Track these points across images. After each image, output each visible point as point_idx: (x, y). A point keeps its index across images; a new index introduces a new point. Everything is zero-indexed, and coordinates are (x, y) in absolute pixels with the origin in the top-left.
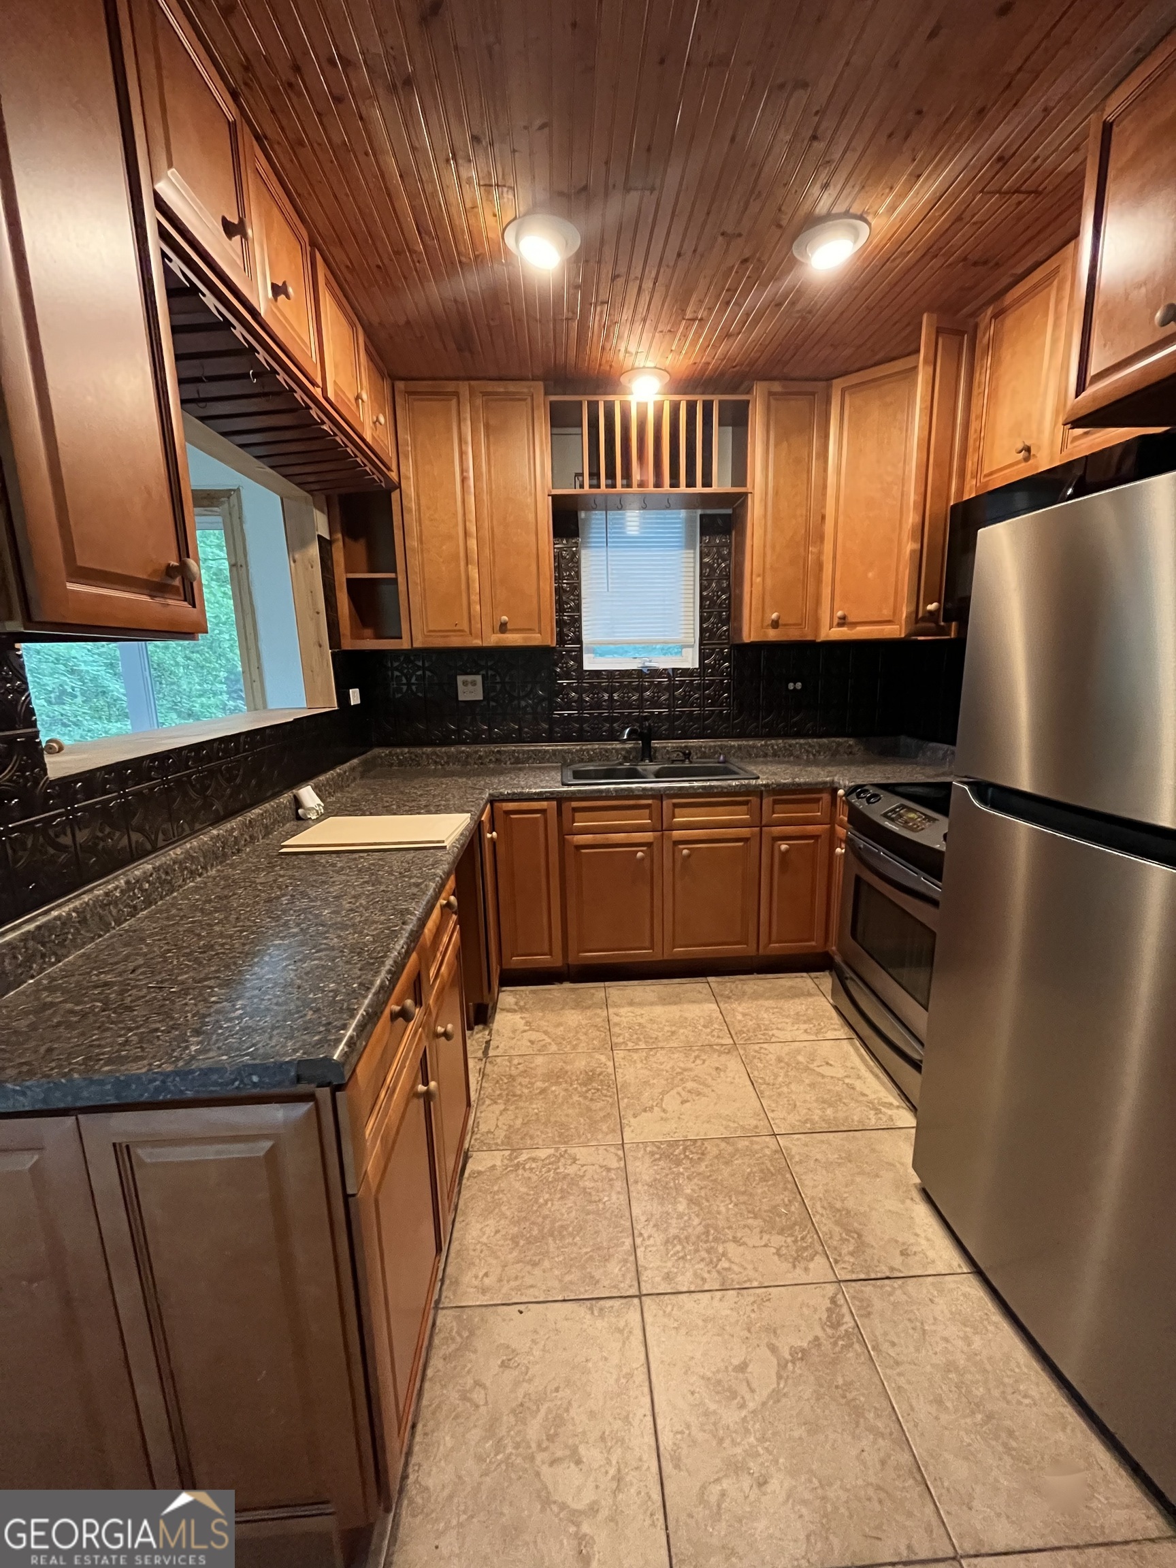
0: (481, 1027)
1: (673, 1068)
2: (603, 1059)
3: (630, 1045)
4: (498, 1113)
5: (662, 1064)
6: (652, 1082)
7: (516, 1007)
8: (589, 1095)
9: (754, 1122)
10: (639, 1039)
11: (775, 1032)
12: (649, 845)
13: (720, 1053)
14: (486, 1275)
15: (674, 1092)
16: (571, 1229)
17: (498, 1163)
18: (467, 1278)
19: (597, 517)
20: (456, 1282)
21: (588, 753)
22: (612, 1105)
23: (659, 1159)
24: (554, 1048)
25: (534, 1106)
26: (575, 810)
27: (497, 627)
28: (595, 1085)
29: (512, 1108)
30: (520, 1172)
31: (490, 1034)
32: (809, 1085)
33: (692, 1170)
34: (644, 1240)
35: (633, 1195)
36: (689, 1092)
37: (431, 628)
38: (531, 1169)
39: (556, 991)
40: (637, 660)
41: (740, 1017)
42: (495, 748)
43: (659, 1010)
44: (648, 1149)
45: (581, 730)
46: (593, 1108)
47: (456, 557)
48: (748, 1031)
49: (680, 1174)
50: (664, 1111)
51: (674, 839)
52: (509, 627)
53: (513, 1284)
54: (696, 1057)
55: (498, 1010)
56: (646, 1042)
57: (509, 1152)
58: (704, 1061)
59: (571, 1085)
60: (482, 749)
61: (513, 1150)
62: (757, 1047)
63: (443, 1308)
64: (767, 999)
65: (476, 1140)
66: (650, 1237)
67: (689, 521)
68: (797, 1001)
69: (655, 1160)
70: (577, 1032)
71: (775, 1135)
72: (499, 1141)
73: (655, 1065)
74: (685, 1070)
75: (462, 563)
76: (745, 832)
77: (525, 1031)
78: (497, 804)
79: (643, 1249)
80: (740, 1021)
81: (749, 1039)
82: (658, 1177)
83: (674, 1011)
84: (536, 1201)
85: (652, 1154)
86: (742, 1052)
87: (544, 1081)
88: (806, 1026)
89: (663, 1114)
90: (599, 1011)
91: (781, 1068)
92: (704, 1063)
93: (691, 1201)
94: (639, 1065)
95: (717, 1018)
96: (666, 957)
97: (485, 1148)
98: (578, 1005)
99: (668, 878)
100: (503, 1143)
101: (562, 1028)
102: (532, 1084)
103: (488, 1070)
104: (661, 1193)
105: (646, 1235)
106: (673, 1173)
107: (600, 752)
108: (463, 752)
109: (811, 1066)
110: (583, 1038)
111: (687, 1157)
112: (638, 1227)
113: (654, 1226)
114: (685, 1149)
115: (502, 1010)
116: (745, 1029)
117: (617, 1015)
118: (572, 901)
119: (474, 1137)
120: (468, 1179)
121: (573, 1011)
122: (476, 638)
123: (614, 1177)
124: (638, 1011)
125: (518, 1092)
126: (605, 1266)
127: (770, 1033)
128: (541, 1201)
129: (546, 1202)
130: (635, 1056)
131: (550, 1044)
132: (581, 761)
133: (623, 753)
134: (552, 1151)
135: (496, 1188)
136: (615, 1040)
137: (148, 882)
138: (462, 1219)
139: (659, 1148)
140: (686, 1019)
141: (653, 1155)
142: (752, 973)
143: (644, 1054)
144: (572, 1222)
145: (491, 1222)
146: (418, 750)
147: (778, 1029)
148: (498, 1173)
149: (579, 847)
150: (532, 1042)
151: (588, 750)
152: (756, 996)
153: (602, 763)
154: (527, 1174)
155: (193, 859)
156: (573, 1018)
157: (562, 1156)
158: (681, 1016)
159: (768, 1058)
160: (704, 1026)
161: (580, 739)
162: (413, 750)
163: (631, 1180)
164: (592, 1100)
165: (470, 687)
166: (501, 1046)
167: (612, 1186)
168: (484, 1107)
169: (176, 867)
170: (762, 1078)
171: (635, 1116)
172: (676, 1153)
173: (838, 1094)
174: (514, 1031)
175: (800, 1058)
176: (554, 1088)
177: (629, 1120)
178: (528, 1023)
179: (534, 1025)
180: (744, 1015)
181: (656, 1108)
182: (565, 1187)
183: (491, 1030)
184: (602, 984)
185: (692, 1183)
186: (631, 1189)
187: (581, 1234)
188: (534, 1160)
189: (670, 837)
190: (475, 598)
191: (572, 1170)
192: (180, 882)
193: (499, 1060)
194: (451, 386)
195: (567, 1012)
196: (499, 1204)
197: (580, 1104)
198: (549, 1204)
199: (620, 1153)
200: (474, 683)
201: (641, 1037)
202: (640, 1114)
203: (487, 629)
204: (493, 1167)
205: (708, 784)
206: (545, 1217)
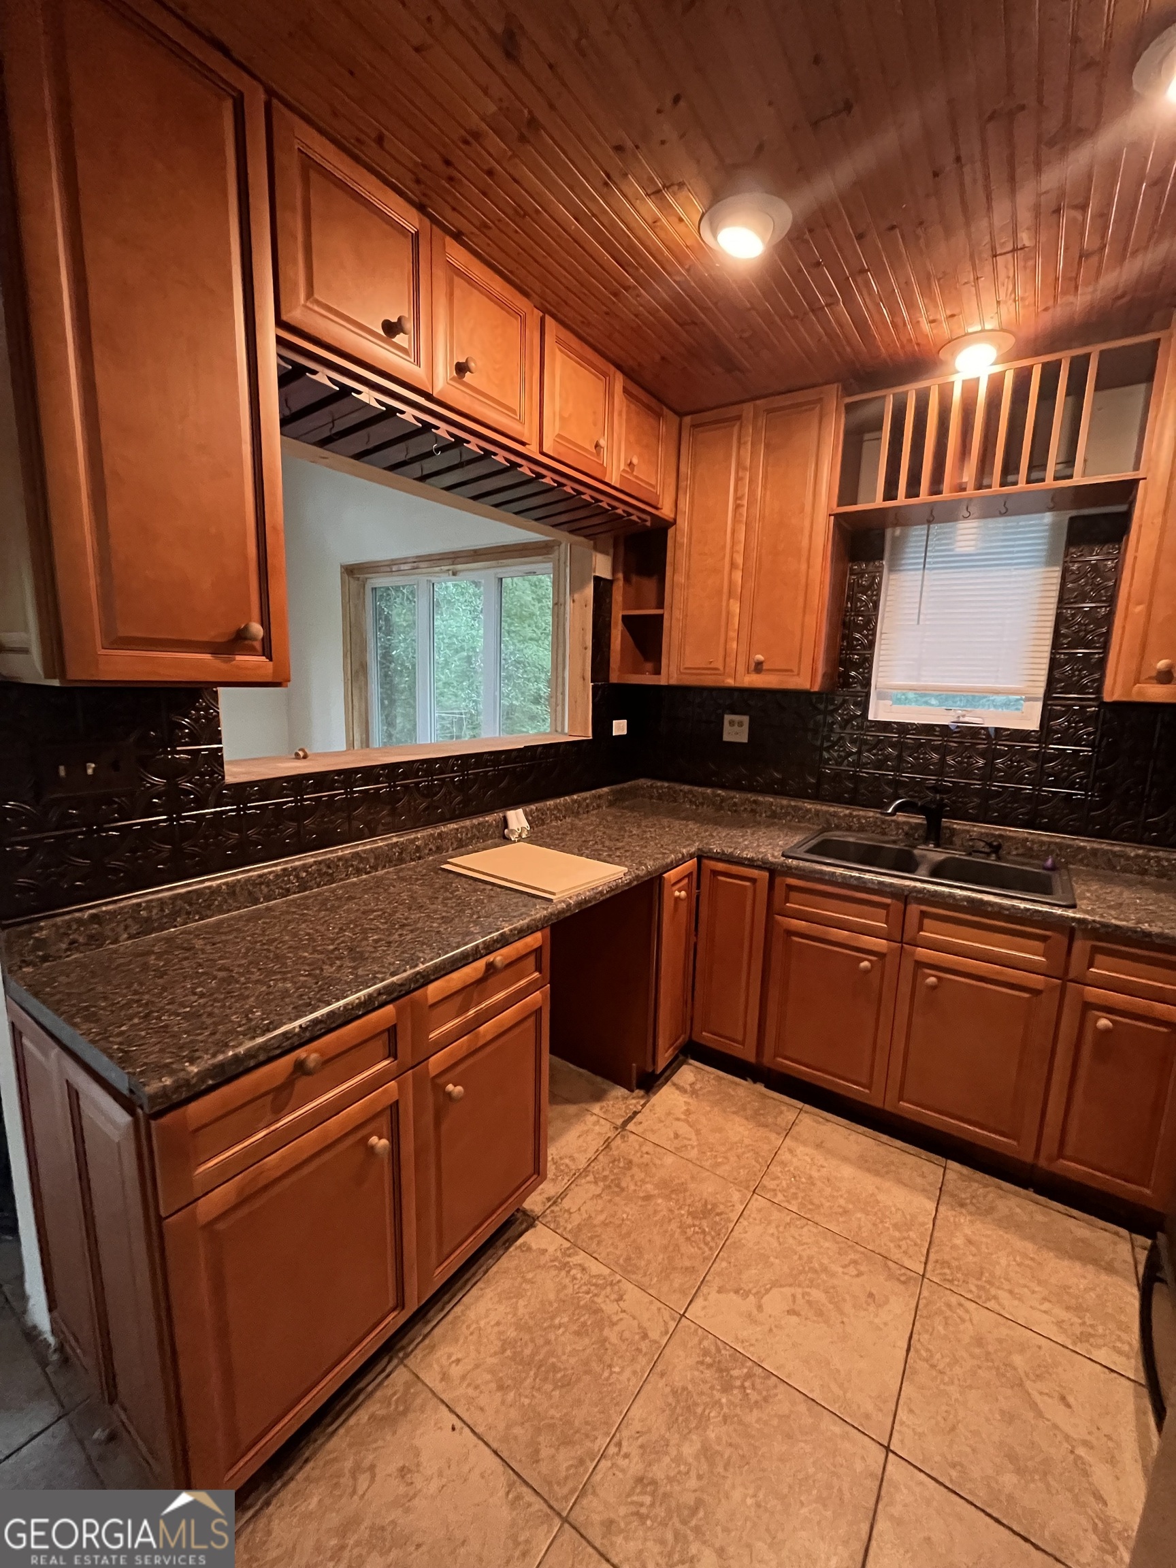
0: (641, 1093)
1: (810, 1259)
2: (736, 1196)
3: (779, 1198)
4: (590, 1195)
5: (801, 1243)
6: (772, 1259)
7: (688, 1088)
8: (690, 1232)
9: (869, 1407)
10: (795, 1196)
11: (1002, 1294)
12: (881, 955)
13: (891, 1276)
14: (458, 1361)
15: (788, 1291)
16: (559, 1375)
17: (551, 1249)
18: (441, 1353)
19: (918, 532)
20: (432, 1348)
21: (859, 820)
22: (705, 1259)
23: (709, 1366)
24: (693, 1154)
25: (627, 1209)
26: (790, 888)
27: (752, 666)
28: (705, 1224)
29: (606, 1197)
30: (563, 1273)
31: (643, 1106)
32: (1002, 1412)
33: (738, 1410)
34: (618, 1454)
35: (648, 1387)
36: (809, 1303)
37: (687, 665)
38: (574, 1278)
39: (744, 1089)
40: (952, 713)
41: (959, 1241)
42: (752, 797)
43: (847, 1171)
44: (706, 1343)
45: (855, 791)
46: (683, 1249)
47: (720, 592)
48: (959, 1268)
49: (718, 1403)
50: (760, 1308)
51: (917, 958)
52: (765, 667)
53: (470, 1391)
54: (855, 1262)
55: (669, 1083)
56: (802, 1205)
57: (568, 1245)
58: (859, 1274)
59: (680, 1208)
60: (738, 796)
61: (575, 1245)
62: (954, 1299)
63: (405, 1366)
64: (1025, 1237)
65: (552, 1212)
66: (626, 1456)
67: (1054, 526)
68: (1078, 1267)
69: (702, 1363)
70: (730, 1149)
71: (888, 1449)
72: (569, 1227)
73: (791, 1241)
74: (825, 1269)
75: (725, 597)
76: (1037, 981)
77: (678, 1119)
78: (706, 862)
79: (609, 1464)
80: (954, 1247)
81: (951, 1281)
82: (690, 1387)
83: (868, 1183)
84: (553, 1318)
85: (706, 1353)
86: (925, 1293)
87: (657, 1186)
88: (1064, 1315)
89: (755, 1312)
90: (773, 1136)
91: (972, 1356)
92: (857, 1276)
93: (706, 1452)
94: (772, 1230)
95: (923, 1224)
96: (888, 1108)
97: (552, 1226)
98: (756, 1118)
99: (904, 1008)
100: (570, 1231)
101: (718, 1135)
102: (643, 1181)
103: (613, 1145)
104: (678, 1410)
105: (624, 1450)
106: (712, 1396)
107: (875, 822)
108: (719, 795)
109: (1028, 1384)
110: (733, 1159)
111: (743, 1387)
112: (625, 1433)
113: (642, 1447)
114: (749, 1376)
115: (674, 1084)
116: (954, 1264)
117: (791, 1151)
118: (774, 993)
119: (552, 1208)
120: (516, 1249)
121: (745, 1122)
122: (729, 676)
123: (644, 1350)
124: (820, 1159)
125: (624, 1184)
126: (558, 1449)
127: (993, 1291)
128: (557, 1321)
129: (560, 1326)
130: (776, 1215)
131: (693, 1147)
132: (849, 829)
133: (906, 828)
134: (607, 1271)
135: (530, 1276)
136: (767, 1182)
137: (307, 871)
138: (482, 1286)
139: (719, 1350)
140: (878, 1202)
141: (705, 1355)
142: (1025, 1187)
143: (788, 1219)
144: (565, 1369)
145: (501, 1308)
146: (677, 786)
147: (1011, 1292)
148: (544, 1260)
149: (790, 933)
150: (677, 1136)
151: (859, 817)
152: (1009, 1223)
153: (871, 835)
154: (567, 1281)
155: (362, 860)
156: (739, 1129)
157: (612, 1284)
158: (872, 1195)
159: (962, 1327)
160: (896, 1226)
161: (852, 802)
162: (672, 784)
163: (659, 1368)
164: (688, 1239)
165: (736, 728)
166: (645, 1125)
167: (633, 1360)
168: (583, 1181)
169: (341, 864)
170: (928, 1350)
171: (720, 1290)
172: (735, 1373)
173: (1047, 1461)
174: (669, 1114)
175: (1017, 1360)
176: (660, 1201)
177: (711, 1291)
178: (688, 1112)
179: (692, 1118)
180: (970, 1242)
181: (751, 1297)
182: (589, 1323)
183: (648, 1101)
184: (800, 1104)
185: (725, 1428)
186: (651, 1378)
187: (564, 1390)
188: (584, 1269)
189: (913, 954)
190: (733, 634)
191: (610, 1308)
192: (343, 876)
193: (632, 1137)
194: (733, 411)
195: (737, 1119)
196: (519, 1296)
197: (672, 1236)
198: (561, 1331)
199: (672, 1325)
200: (741, 724)
201: (801, 1195)
202: (728, 1291)
203: (741, 668)
204: (544, 1251)
205: (979, 896)
206: (548, 1342)
